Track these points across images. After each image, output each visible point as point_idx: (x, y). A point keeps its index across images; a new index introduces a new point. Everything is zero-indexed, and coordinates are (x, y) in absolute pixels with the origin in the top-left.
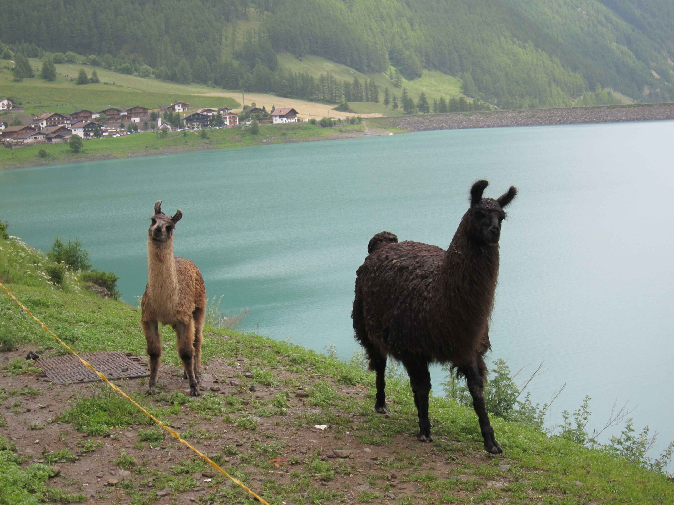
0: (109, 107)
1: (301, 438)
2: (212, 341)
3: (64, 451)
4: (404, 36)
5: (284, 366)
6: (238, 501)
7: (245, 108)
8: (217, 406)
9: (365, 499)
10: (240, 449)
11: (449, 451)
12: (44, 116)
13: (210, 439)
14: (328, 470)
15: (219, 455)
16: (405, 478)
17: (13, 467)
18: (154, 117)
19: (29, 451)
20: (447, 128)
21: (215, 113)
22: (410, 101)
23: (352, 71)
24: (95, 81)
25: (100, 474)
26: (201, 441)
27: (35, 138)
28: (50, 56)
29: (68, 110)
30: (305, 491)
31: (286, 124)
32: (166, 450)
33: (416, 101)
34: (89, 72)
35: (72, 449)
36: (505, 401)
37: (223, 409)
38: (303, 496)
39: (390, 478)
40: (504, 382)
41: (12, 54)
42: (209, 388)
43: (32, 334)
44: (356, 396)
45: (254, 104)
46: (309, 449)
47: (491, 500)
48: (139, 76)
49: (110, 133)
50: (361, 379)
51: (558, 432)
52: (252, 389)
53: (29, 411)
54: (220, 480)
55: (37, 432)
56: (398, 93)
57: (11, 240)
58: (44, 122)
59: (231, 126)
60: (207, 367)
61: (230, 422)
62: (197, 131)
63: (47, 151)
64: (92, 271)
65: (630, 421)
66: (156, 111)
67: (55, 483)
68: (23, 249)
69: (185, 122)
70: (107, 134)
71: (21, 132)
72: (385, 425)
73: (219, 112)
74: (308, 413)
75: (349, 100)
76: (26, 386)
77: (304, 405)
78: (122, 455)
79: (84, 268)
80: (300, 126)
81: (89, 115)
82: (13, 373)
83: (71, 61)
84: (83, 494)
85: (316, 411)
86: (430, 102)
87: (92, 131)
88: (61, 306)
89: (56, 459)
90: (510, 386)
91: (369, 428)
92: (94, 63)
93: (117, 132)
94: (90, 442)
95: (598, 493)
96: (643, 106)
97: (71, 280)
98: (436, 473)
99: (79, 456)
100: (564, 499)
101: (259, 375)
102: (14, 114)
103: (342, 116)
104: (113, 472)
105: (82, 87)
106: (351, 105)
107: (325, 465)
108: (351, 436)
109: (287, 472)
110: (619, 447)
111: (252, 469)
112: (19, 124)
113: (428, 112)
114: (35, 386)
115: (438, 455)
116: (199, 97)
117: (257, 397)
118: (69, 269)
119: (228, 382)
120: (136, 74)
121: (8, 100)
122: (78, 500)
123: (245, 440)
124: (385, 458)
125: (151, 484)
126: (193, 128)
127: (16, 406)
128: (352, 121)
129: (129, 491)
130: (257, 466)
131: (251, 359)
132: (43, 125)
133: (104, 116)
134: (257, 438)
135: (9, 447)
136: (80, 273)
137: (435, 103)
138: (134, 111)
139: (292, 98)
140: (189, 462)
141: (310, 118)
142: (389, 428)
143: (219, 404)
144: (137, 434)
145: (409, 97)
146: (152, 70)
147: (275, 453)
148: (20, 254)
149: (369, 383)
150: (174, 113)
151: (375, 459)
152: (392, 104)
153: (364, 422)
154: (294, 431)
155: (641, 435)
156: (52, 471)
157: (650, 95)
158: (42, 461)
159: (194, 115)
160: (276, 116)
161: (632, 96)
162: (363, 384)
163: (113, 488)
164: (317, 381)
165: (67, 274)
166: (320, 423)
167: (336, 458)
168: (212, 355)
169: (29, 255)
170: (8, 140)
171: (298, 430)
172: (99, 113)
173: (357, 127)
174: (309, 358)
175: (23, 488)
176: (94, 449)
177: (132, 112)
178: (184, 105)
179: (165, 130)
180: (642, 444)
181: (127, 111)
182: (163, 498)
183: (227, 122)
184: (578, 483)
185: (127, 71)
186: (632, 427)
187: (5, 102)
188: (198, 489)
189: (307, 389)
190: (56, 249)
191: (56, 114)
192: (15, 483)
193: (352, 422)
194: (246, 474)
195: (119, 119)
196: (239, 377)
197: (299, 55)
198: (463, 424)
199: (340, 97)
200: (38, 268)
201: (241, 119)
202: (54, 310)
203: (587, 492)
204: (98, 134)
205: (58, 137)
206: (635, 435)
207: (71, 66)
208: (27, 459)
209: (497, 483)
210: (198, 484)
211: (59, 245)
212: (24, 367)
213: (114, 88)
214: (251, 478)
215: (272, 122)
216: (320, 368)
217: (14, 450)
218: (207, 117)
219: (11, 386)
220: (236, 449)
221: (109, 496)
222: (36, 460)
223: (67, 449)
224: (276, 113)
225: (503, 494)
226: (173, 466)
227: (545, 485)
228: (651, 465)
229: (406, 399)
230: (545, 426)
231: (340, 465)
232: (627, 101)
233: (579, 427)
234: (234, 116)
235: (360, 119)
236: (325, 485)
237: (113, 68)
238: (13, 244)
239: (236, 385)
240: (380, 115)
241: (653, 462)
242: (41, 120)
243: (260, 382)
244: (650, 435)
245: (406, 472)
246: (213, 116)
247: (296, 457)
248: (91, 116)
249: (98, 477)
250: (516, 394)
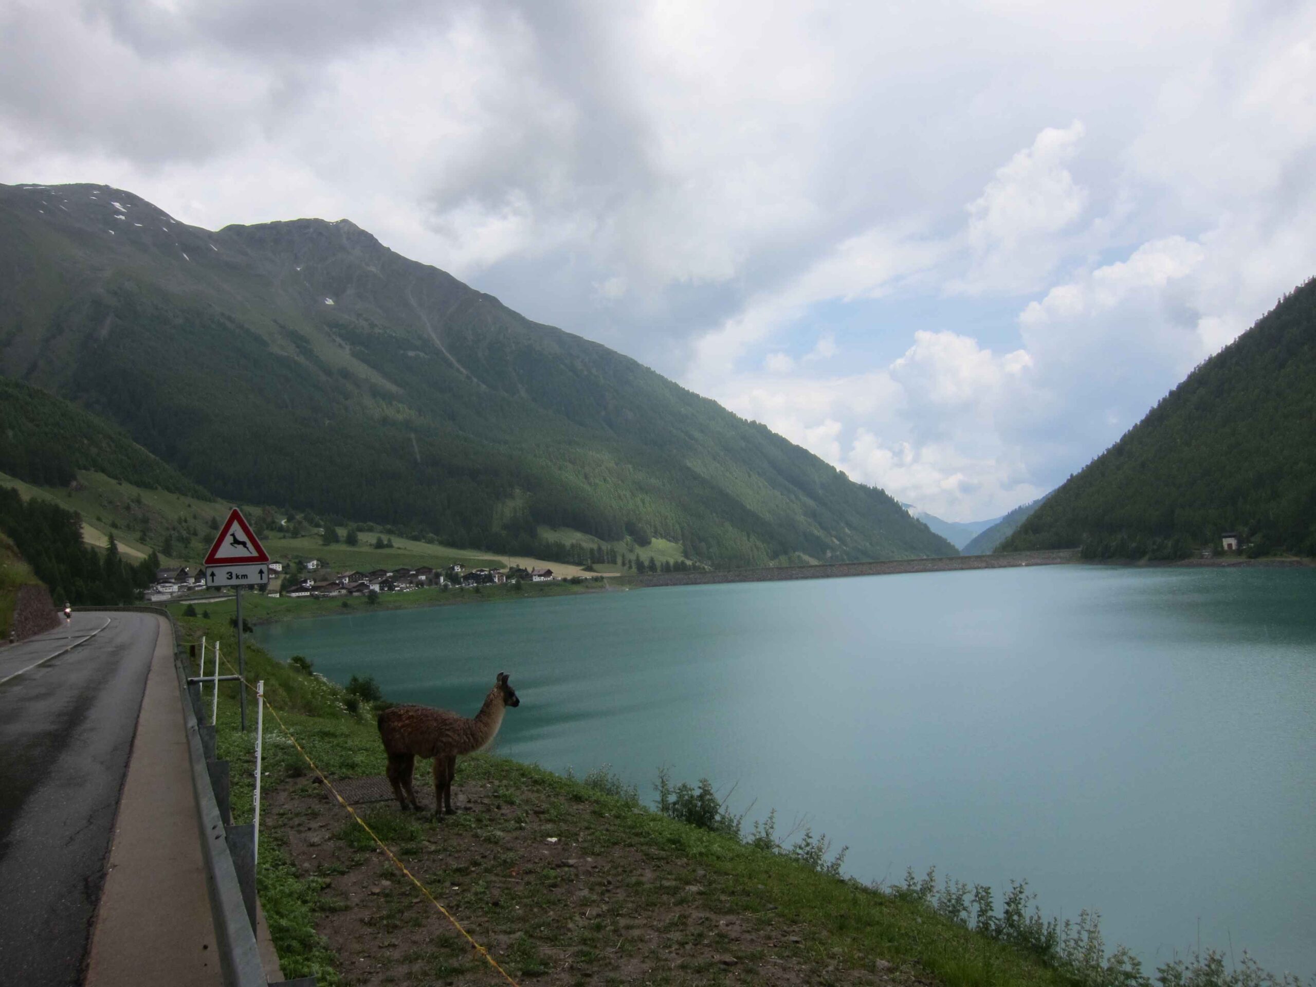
0: (401, 567)
1: (535, 850)
2: (470, 765)
3: (337, 865)
4: (637, 512)
5: (527, 786)
6: (479, 906)
7: (511, 568)
8: (468, 823)
9: (585, 902)
10: (485, 860)
11: (656, 859)
12: (348, 573)
13: (460, 851)
14: (556, 877)
15: (466, 865)
16: (618, 883)
17: (291, 880)
18: (438, 576)
19: (306, 865)
20: (671, 585)
21: (486, 573)
22: (642, 563)
23: (596, 539)
24: (390, 546)
25: (365, 884)
26: (453, 853)
27: (339, 592)
28: (353, 525)
29: (368, 568)
30: (535, 896)
31: (543, 582)
32: (423, 862)
33: (646, 563)
34: (385, 538)
35: (343, 862)
36: (708, 812)
37: (473, 826)
38: (533, 901)
39: (606, 883)
40: (708, 797)
41: (322, 523)
42: (463, 807)
43: (319, 761)
44: (584, 812)
45: (518, 566)
46: (541, 859)
47: (687, 902)
48: (426, 542)
49: (401, 588)
50: (589, 797)
51: (750, 839)
52: (499, 807)
53: (310, 829)
54: (465, 887)
55: (316, 848)
56: (633, 557)
57: (315, 676)
58: (347, 579)
59: (499, 583)
60: (463, 789)
61: (478, 837)
62: (472, 587)
63: (349, 602)
64: (382, 702)
65: (809, 829)
66: (439, 570)
67: (326, 893)
68: (325, 684)
69: (462, 580)
70: (399, 588)
71: (327, 587)
72: (604, 837)
73: (490, 571)
74: (543, 828)
75: (594, 563)
76: (310, 808)
77: (540, 820)
78: (385, 867)
79: (376, 699)
80: (555, 583)
81: (383, 573)
82: (300, 795)
83: (370, 530)
84: (349, 903)
85: (549, 826)
86: (658, 564)
87: (386, 586)
88: (347, 736)
89: (329, 872)
90: (712, 800)
91: (592, 840)
92: (390, 532)
93: (407, 588)
94: (358, 857)
95: (776, 895)
96: (827, 566)
97: (364, 709)
98: (644, 879)
99: (348, 868)
100: (748, 901)
101: (505, 796)
102: (323, 571)
103: (588, 575)
104: (376, 883)
105: (379, 551)
106: (595, 566)
107: (553, 873)
108: (576, 847)
109: (522, 879)
110: (800, 851)
111: (493, 878)
112: (325, 579)
113: (656, 572)
114: (317, 807)
115: (647, 863)
116: (474, 559)
117: (502, 815)
118: (362, 701)
119: (479, 801)
120: (423, 541)
121: (318, 560)
122: (344, 908)
123: (489, 852)
124: (603, 867)
125: (407, 893)
126: (469, 584)
127: (299, 825)
128: (596, 579)
129: (389, 899)
130: (497, 875)
131: (500, 781)
132: (346, 581)
133: (397, 574)
134: (499, 850)
135: (288, 862)
136: (371, 704)
137: (662, 564)
138: (421, 571)
139: (549, 561)
140: (440, 872)
141: (563, 577)
142: (608, 840)
143: (470, 821)
144: (399, 848)
145: (641, 560)
146: (435, 537)
147: (513, 864)
148: (322, 688)
149: (595, 800)
150: (454, 572)
151: (595, 867)
152: (628, 565)
153: (588, 835)
154: (530, 844)
155: (819, 841)
156: (324, 883)
157: (831, 557)
158: (316, 874)
159: (469, 574)
160: (535, 575)
161: (819, 559)
162: (590, 802)
163: (375, 897)
164: (553, 799)
165: (361, 705)
166: (551, 837)
167: (562, 866)
168: (468, 778)
169: (329, 688)
170: (316, 593)
171: (533, 843)
172: (392, 572)
173: (599, 584)
174: (548, 779)
175: (298, 899)
176: (362, 862)
177: (420, 571)
178: (462, 566)
179: (446, 586)
180: (820, 850)
181: (415, 570)
182: (417, 905)
183: (496, 580)
184: (760, 886)
185: (416, 539)
186: (810, 835)
187: (315, 562)
188: (447, 896)
189: (545, 806)
190: (353, 683)
191: (357, 573)
192: (291, 895)
193: (579, 835)
194: (487, 882)
195: (409, 577)
196: (488, 797)
197: (554, 526)
198: (668, 836)
199: (587, 560)
200: (337, 700)
201: (508, 577)
202: (341, 740)
203: (767, 894)
204: (391, 588)
205: (358, 591)
206: (814, 842)
207: (371, 534)
208: (303, 873)
209: (693, 887)
210: (447, 891)
211: (355, 680)
212: (310, 791)
213: (406, 552)
214: (492, 886)
215: (532, 580)
216: (556, 788)
217: (293, 865)
218: (480, 575)
219: (297, 807)
220: (481, 860)
221: (370, 904)
222: (311, 874)
223: (339, 863)
224: (535, 573)
225: (698, 897)
226: (427, 876)
227: (732, 889)
228: (828, 867)
229: (624, 814)
230: (742, 833)
231: (566, 873)
232: (814, 562)
233: (767, 835)
234: (502, 575)
235: (602, 578)
236: (552, 891)
237: (405, 535)
238: (317, 679)
239: (485, 804)
240: (618, 575)
241: (829, 864)
242: (344, 577)
243: (506, 802)
244: (826, 841)
245: (620, 878)
246: (485, 575)
247: (530, 866)
248: (386, 575)
249: (364, 887)
250: (718, 807)
